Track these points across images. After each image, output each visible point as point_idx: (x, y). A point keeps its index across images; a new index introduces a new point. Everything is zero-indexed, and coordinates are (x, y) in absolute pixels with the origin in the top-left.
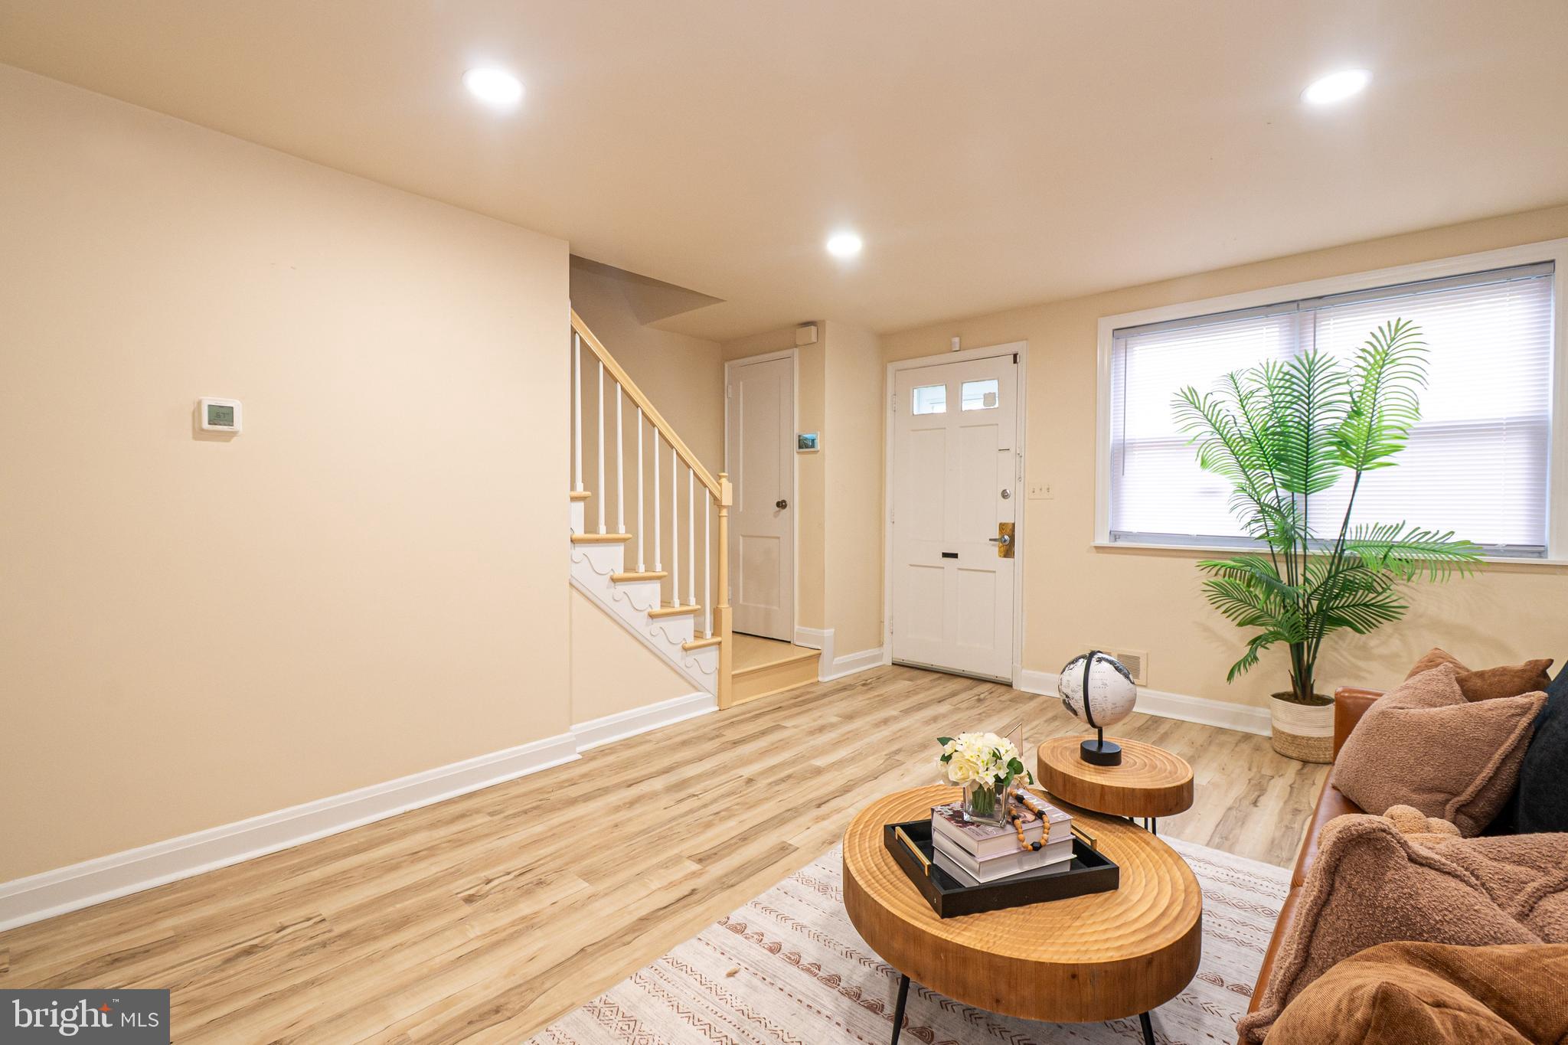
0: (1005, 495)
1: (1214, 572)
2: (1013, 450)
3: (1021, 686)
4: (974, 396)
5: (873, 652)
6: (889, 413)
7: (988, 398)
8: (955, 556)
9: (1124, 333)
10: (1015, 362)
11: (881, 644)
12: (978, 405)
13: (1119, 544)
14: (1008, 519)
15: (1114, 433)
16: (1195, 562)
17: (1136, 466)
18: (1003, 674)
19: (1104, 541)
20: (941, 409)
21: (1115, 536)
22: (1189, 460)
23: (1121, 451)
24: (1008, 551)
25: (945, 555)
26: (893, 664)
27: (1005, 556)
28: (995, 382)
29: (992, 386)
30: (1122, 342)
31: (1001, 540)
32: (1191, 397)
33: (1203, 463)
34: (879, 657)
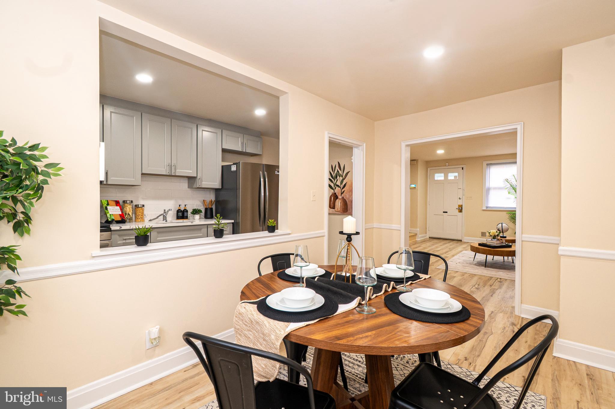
0: (460, 199)
1: (510, 215)
2: (462, 189)
3: (464, 240)
4: (451, 176)
5: (424, 235)
6: (428, 180)
7: (455, 177)
8: (447, 212)
9: (489, 165)
10: (463, 169)
11: (426, 233)
12: (453, 178)
13: (488, 209)
14: (461, 204)
15: (487, 185)
16: (506, 213)
17: (492, 193)
18: (460, 238)
19: (485, 208)
20: (443, 178)
21: (487, 207)
22: (506, 192)
23: (488, 189)
24: (461, 211)
25: (444, 212)
26: (429, 238)
27: (460, 212)
28: (457, 173)
29: (456, 174)
30: (489, 166)
31: (459, 209)
32: (507, 180)
33: (509, 193)
34: (426, 236)
